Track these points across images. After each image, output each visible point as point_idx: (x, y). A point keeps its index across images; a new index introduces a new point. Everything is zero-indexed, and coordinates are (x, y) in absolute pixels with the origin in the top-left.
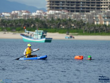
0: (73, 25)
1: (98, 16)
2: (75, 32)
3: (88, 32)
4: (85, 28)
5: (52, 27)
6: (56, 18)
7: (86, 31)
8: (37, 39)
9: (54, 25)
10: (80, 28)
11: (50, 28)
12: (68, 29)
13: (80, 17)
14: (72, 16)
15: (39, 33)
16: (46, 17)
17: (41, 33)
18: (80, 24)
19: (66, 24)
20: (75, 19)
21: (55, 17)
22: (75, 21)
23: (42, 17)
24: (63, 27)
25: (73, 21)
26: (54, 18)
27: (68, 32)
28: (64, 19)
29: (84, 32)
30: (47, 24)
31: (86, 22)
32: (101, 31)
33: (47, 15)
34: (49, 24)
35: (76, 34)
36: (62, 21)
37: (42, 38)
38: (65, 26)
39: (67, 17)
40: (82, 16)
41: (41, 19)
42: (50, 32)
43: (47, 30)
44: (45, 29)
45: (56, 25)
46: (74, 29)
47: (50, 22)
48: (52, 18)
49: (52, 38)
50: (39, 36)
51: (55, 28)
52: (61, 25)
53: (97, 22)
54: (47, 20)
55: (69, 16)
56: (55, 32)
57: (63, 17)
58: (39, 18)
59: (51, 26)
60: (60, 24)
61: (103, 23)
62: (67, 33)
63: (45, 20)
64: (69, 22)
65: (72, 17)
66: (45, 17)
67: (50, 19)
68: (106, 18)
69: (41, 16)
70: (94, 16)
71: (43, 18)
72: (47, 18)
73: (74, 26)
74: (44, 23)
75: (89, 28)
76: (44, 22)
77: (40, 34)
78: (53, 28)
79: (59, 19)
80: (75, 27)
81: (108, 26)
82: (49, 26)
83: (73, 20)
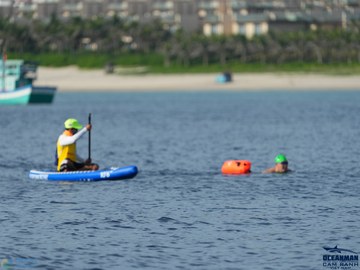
0: (127, 39)
1: (215, 5)
2: (135, 64)
3: (183, 63)
4: (169, 49)
5: (53, 46)
6: (66, 15)
7: (173, 58)
8: (4, 91)
9: (60, 39)
10: (153, 47)
11: (47, 51)
12: (110, 52)
13: (152, 11)
14: (124, 6)
15: (7, 72)
16: (33, 12)
17: (17, 71)
18: (154, 35)
19: (104, 35)
20: (136, 18)
21: (62, 12)
22: (135, 25)
23: (17, 14)
24: (94, 47)
25: (127, 24)
26: (59, 17)
27: (113, 65)
28: (94, 18)
29: (167, 64)
30: (35, 36)
31: (174, 29)
32: (227, 59)
33: (34, 7)
34: (43, 38)
35: (140, 69)
36: (88, 26)
37: (19, 85)
38: (101, 42)
39: (107, 11)
40: (158, 5)
41: (12, 20)
42: (48, 64)
43: (38, 58)
44: (28, 56)
45: (67, 39)
46: (133, 52)
47: (47, 29)
48: (54, 16)
49: (54, 89)
50: (11, 81)
51: (65, 51)
52: (86, 40)
53: (213, 24)
54: (35, 22)
55: (112, 6)
56: (64, 63)
57: (90, 12)
58: (6, 16)
59: (48, 43)
60: (80, 36)
61: (235, 29)
62: (107, 68)
63: (29, 22)
64: (112, 29)
65: (122, 11)
66: (28, 14)
67: (47, 21)
68: (244, 12)
69: (12, 10)
70: (203, 5)
71: (20, 16)
72: (35, 16)
73: (130, 44)
74: (24, 34)
75: (184, 48)
76: (26, 29)
77: (11, 74)
78: (55, 51)
79: (77, 20)
80: (135, 46)
81: (252, 41)
82: (41, 44)
83: (126, 19)
